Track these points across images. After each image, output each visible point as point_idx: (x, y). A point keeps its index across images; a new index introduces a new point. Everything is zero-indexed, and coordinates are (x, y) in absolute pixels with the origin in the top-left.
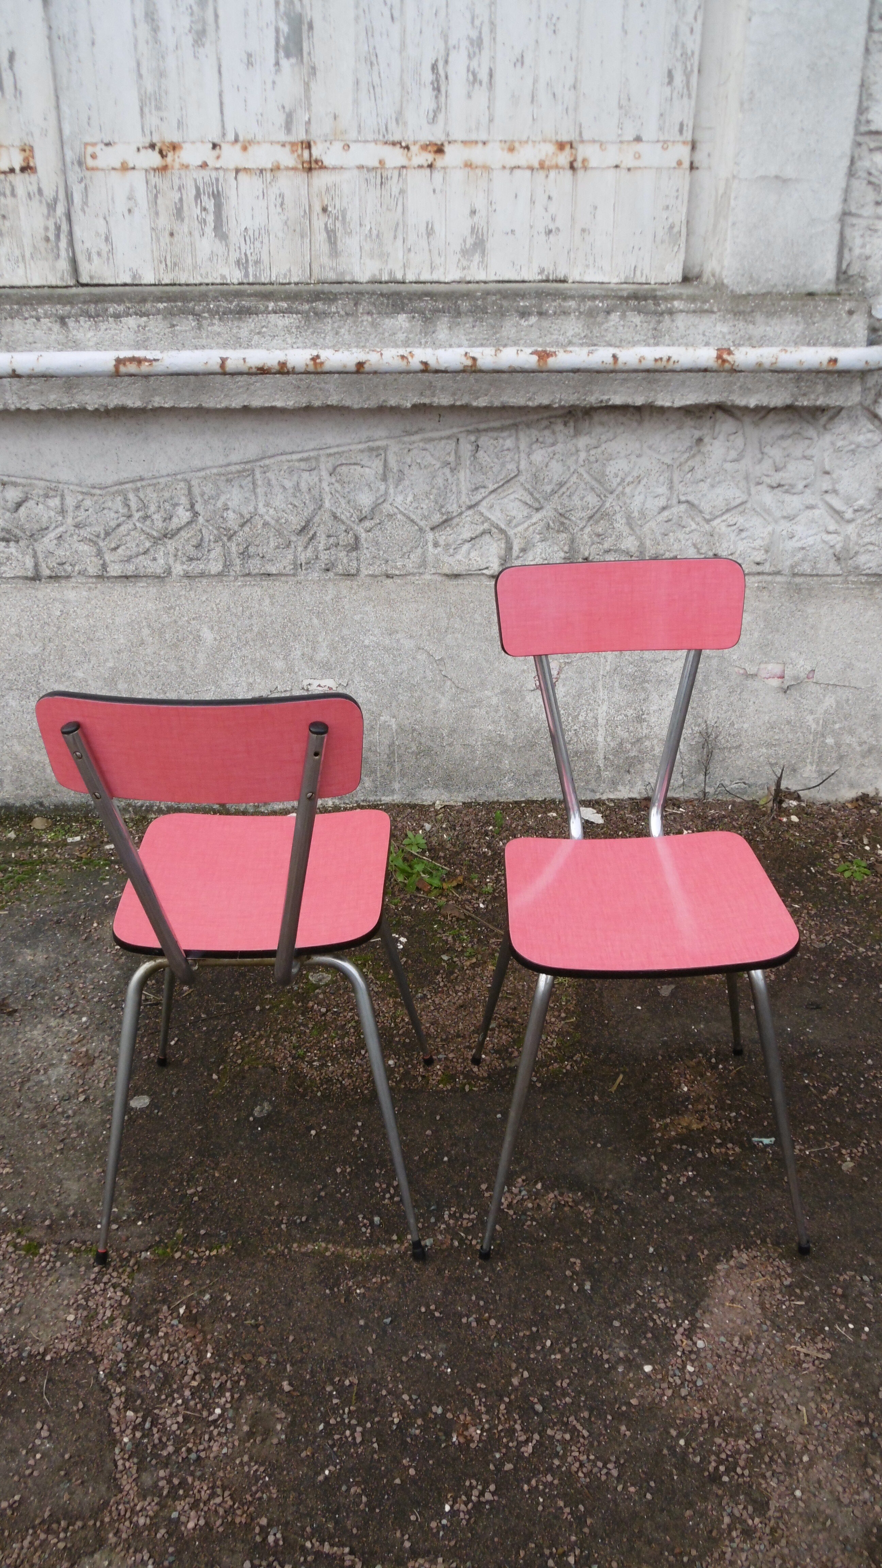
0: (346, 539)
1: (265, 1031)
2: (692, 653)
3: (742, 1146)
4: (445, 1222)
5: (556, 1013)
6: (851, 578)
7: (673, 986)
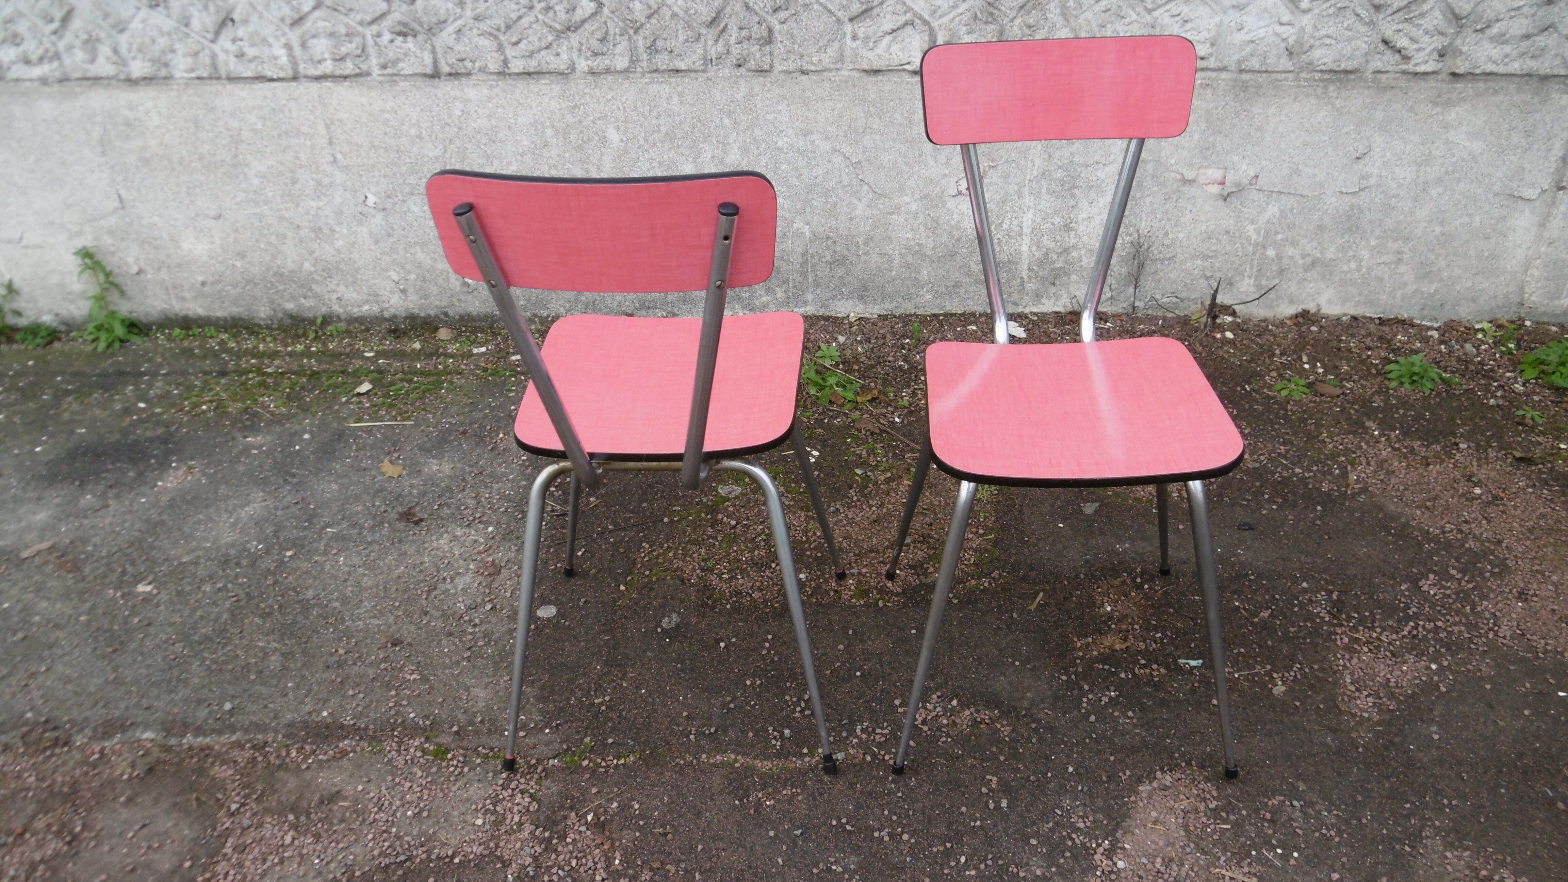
0: (758, 31)
1: (674, 543)
2: (1134, 143)
3: (1167, 667)
4: (857, 737)
5: (974, 530)
6: (1303, 75)
7: (1097, 504)
